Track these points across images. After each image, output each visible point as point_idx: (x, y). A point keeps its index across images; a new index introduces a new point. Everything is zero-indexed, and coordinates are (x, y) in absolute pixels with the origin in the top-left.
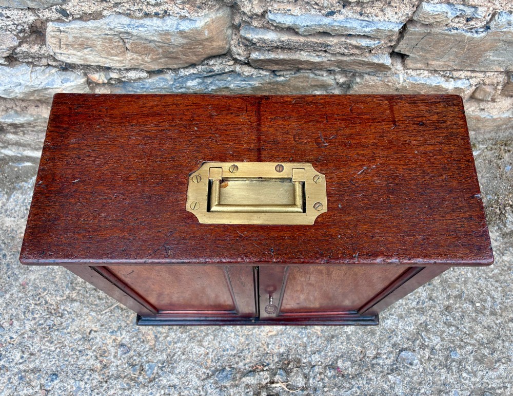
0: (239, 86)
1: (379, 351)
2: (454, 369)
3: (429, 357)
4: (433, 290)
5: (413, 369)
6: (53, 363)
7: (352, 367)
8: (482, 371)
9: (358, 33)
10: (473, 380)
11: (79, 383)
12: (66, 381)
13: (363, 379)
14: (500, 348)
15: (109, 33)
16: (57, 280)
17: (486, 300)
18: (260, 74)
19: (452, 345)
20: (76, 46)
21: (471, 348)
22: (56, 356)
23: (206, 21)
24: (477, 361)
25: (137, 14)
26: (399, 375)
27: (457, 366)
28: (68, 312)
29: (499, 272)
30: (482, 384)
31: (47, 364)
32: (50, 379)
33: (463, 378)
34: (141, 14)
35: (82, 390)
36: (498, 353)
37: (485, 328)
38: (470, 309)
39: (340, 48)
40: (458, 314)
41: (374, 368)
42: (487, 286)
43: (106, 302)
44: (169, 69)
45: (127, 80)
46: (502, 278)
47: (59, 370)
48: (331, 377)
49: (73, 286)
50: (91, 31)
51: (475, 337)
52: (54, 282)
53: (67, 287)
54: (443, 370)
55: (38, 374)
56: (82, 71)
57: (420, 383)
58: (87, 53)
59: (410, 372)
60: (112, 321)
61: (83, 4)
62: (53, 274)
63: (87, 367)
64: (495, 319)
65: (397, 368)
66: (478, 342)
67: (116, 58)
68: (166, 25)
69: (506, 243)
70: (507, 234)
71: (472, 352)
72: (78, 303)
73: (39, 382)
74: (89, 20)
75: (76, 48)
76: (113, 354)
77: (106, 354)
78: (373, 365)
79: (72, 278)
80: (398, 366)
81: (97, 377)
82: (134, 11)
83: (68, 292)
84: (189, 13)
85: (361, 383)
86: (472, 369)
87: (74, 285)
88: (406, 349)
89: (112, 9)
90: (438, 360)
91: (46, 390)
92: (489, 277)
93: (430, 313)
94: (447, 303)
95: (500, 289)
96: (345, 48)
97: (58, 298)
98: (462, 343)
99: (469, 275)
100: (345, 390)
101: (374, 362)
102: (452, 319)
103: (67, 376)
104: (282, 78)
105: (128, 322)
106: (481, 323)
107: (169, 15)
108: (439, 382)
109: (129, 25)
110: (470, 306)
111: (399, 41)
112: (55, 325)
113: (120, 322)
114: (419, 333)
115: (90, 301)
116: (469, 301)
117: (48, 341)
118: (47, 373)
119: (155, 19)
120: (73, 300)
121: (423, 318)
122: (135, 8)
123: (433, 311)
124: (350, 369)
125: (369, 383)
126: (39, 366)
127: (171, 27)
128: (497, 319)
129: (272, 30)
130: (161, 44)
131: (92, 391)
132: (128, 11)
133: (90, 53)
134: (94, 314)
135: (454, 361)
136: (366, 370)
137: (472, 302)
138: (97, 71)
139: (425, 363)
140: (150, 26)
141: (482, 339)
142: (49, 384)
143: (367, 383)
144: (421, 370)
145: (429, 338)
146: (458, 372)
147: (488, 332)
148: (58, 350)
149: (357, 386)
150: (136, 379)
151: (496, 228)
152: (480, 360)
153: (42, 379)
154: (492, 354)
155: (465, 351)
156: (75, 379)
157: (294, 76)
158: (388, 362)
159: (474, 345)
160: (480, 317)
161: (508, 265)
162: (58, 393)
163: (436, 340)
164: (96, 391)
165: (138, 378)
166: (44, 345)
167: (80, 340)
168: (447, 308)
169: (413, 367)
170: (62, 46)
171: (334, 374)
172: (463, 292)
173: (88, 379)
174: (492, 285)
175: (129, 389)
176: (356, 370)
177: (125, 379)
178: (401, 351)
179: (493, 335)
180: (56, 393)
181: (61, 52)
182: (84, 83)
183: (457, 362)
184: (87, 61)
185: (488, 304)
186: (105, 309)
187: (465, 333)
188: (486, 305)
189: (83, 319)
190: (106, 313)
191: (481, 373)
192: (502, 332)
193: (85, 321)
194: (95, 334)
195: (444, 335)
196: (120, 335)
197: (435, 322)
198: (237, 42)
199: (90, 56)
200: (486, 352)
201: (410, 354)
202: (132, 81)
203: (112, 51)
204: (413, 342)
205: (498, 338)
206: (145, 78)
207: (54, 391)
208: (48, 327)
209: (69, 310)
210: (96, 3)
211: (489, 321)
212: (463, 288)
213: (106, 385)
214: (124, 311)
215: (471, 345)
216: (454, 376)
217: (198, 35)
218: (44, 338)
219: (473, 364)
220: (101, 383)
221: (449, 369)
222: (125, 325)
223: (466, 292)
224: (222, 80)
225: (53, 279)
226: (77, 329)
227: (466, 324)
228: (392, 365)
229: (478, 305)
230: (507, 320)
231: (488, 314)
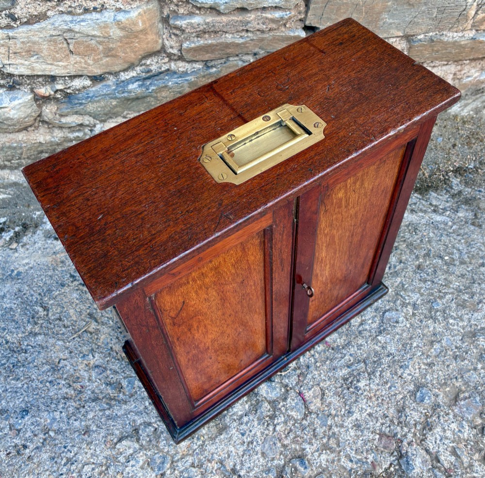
0: (177, 83)
1: (363, 318)
2: (440, 318)
3: (413, 313)
4: (401, 254)
5: (400, 327)
6: (21, 400)
7: (340, 338)
8: (467, 314)
9: (270, 5)
10: (461, 324)
11: (53, 414)
12: (39, 415)
13: (353, 346)
14: (478, 291)
15: (54, 34)
16: (16, 318)
17: (453, 253)
18: (194, 68)
19: (432, 298)
20: (24, 54)
21: (450, 296)
22: (24, 392)
23: (139, 11)
24: (459, 307)
25: (78, 11)
26: (388, 334)
27: (442, 315)
28: (32, 346)
29: (457, 227)
30: (471, 326)
31: (15, 403)
32: (20, 416)
33: (451, 324)
34: (81, 11)
35: (58, 420)
36: (478, 295)
37: (459, 277)
38: (440, 263)
39: (258, 24)
40: (430, 270)
41: (362, 334)
42: (450, 241)
43: (73, 328)
44: (110, 73)
45: (72, 92)
46: (462, 231)
47: (29, 405)
48: (322, 351)
49: (34, 321)
50: (37, 33)
51: (451, 286)
52: (14, 321)
53: (29, 322)
54: (429, 322)
55: (5, 415)
56: (28, 87)
57: (411, 338)
58: (34, 61)
59: (398, 330)
60: (82, 345)
61: (29, 6)
62: (12, 313)
63: (60, 396)
64: (466, 267)
65: (384, 329)
66: (456, 290)
67: (61, 64)
68: (105, 17)
69: (457, 202)
70: (456, 195)
71: (453, 300)
72: (43, 336)
73: (7, 422)
74: (35, 23)
75: (23, 56)
76: (87, 378)
77: (80, 380)
78: (360, 332)
79: (33, 312)
80: (385, 327)
81: (73, 404)
82: (75, 8)
83: (30, 327)
84: (123, 5)
85: (352, 350)
86: (457, 314)
87: (36, 319)
88: (389, 310)
89: (55, 8)
90: (422, 313)
91: (17, 430)
92: (450, 233)
93: (403, 274)
94: (418, 262)
95: (463, 241)
96: (263, 24)
97: (20, 335)
98: (441, 294)
99: (431, 235)
100: (338, 360)
101: (361, 328)
102: (425, 275)
103: (39, 410)
104: (214, 70)
105: (99, 344)
106: (454, 273)
107: (106, 8)
108: (429, 333)
109: (71, 22)
110: (440, 261)
111: (306, 12)
112: (20, 362)
113: (90, 345)
114: (398, 294)
115: (55, 332)
116: (437, 256)
117: (13, 379)
118: (15, 412)
119: (94, 13)
120: (36, 334)
121: (399, 280)
122: (76, 5)
123: (406, 272)
124: (338, 340)
125: (360, 349)
126: (6, 407)
127: (109, 19)
128: (468, 267)
129: (197, 14)
130: (101, 39)
131: (68, 419)
132: (70, 9)
133: (37, 60)
134: (60, 343)
135: (438, 311)
136: (354, 338)
137: (441, 257)
138: (43, 85)
139: (411, 319)
140: (90, 19)
141: (459, 286)
142: (20, 421)
143: (358, 349)
144: (408, 326)
145: (408, 296)
146: (444, 320)
147: (463, 280)
148: (26, 386)
149: (349, 354)
150: (116, 398)
151: (445, 192)
152: (462, 305)
153: (11, 419)
154: (472, 298)
155: (445, 300)
156: (48, 411)
157: (224, 65)
158: (374, 325)
159: (452, 293)
160: (451, 268)
161: (464, 220)
162: (31, 429)
163: (415, 297)
164: (73, 418)
165: (118, 396)
166: (9, 384)
167: (49, 371)
168: (419, 267)
169: (400, 325)
170: (10, 55)
171: (324, 348)
172: (430, 250)
173: (63, 408)
174: (455, 239)
175: (109, 409)
176: (345, 340)
177: (104, 400)
178: (384, 313)
179: (468, 282)
180: (28, 430)
181: (10, 62)
182: (31, 99)
183: (440, 311)
184: (34, 70)
185: (456, 256)
186: (72, 336)
187: (442, 285)
188: (454, 257)
189: (49, 350)
190: (74, 338)
191: (466, 316)
192: (476, 277)
193: (52, 352)
194: (65, 362)
195: (422, 291)
196: (92, 358)
197: (411, 280)
198: (169, 35)
199: (37, 65)
200: (466, 297)
201: (393, 313)
202: (77, 92)
203: (57, 56)
204: (395, 302)
205: (474, 283)
206: (88, 87)
207: (26, 429)
208: (11, 366)
209: (33, 345)
210: (41, 4)
211: (461, 269)
212: (428, 246)
213: (84, 410)
214: (94, 334)
215: (450, 294)
216: (442, 325)
217: (133, 26)
218: (9, 376)
219: (457, 310)
220: (78, 409)
221: (435, 320)
222: (97, 347)
223: (432, 249)
224: (161, 79)
225: (12, 317)
226: (44, 361)
227: (440, 277)
228: (379, 328)
229: (446, 258)
230: (478, 266)
231: (458, 264)
